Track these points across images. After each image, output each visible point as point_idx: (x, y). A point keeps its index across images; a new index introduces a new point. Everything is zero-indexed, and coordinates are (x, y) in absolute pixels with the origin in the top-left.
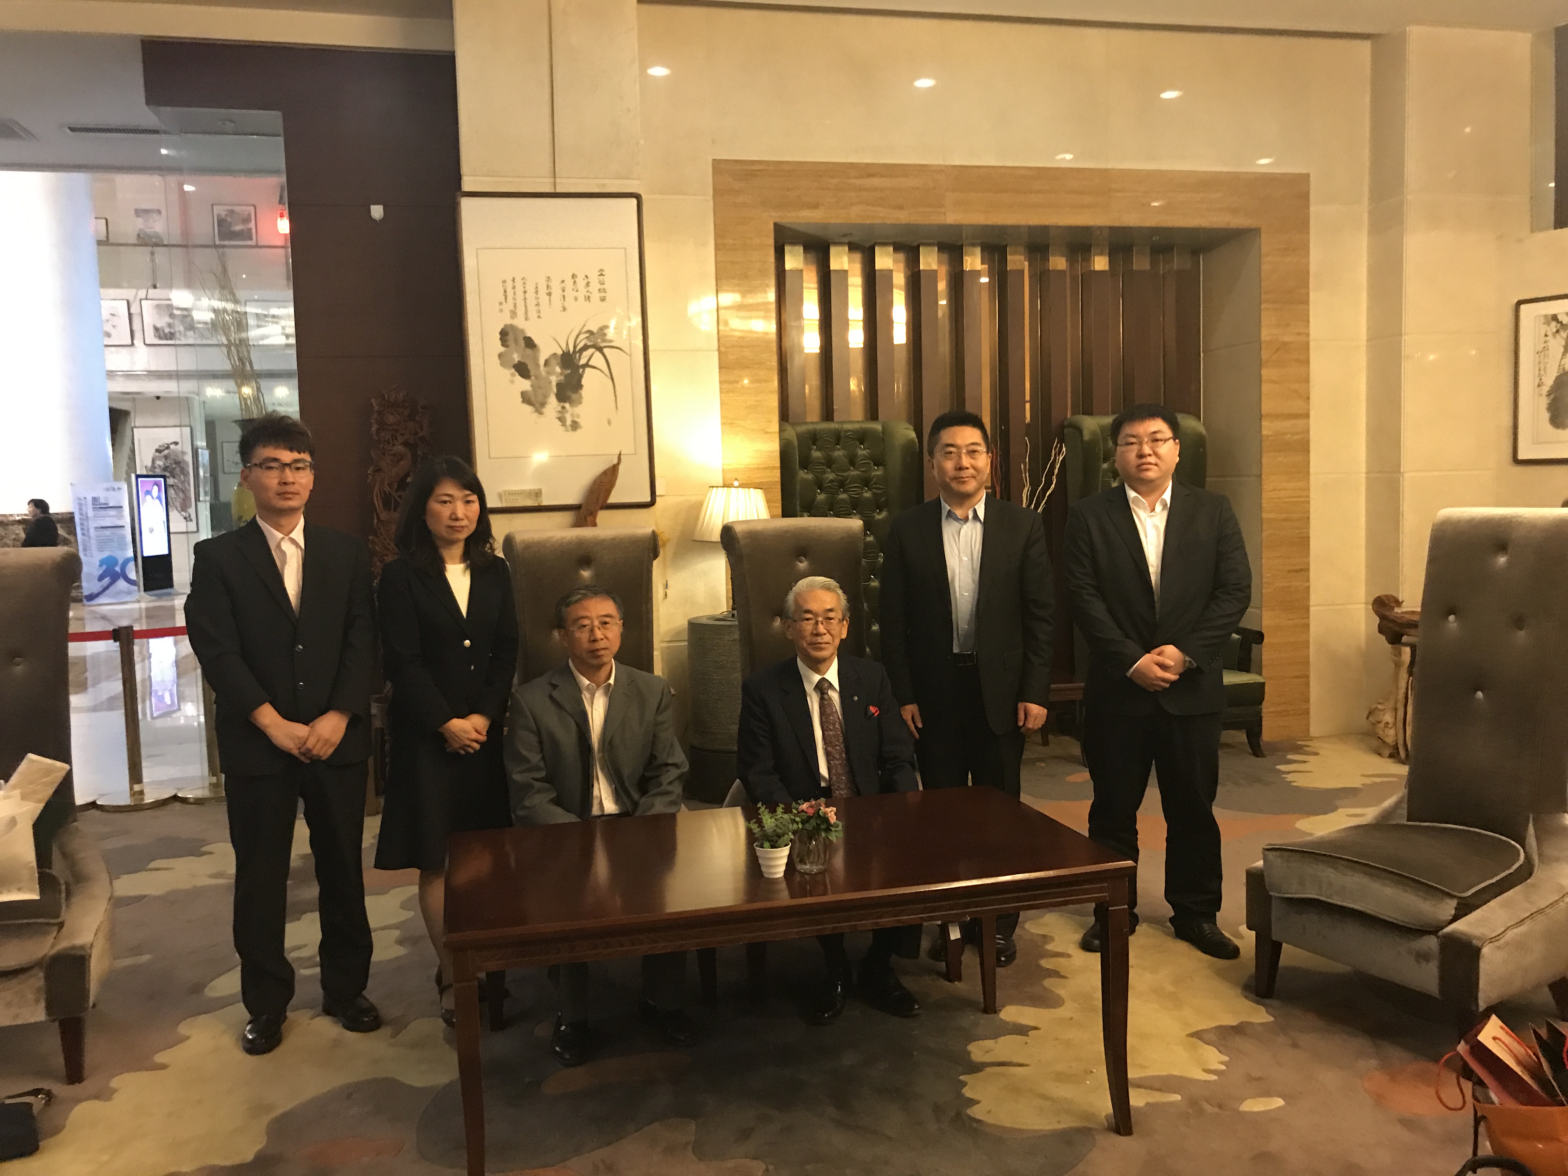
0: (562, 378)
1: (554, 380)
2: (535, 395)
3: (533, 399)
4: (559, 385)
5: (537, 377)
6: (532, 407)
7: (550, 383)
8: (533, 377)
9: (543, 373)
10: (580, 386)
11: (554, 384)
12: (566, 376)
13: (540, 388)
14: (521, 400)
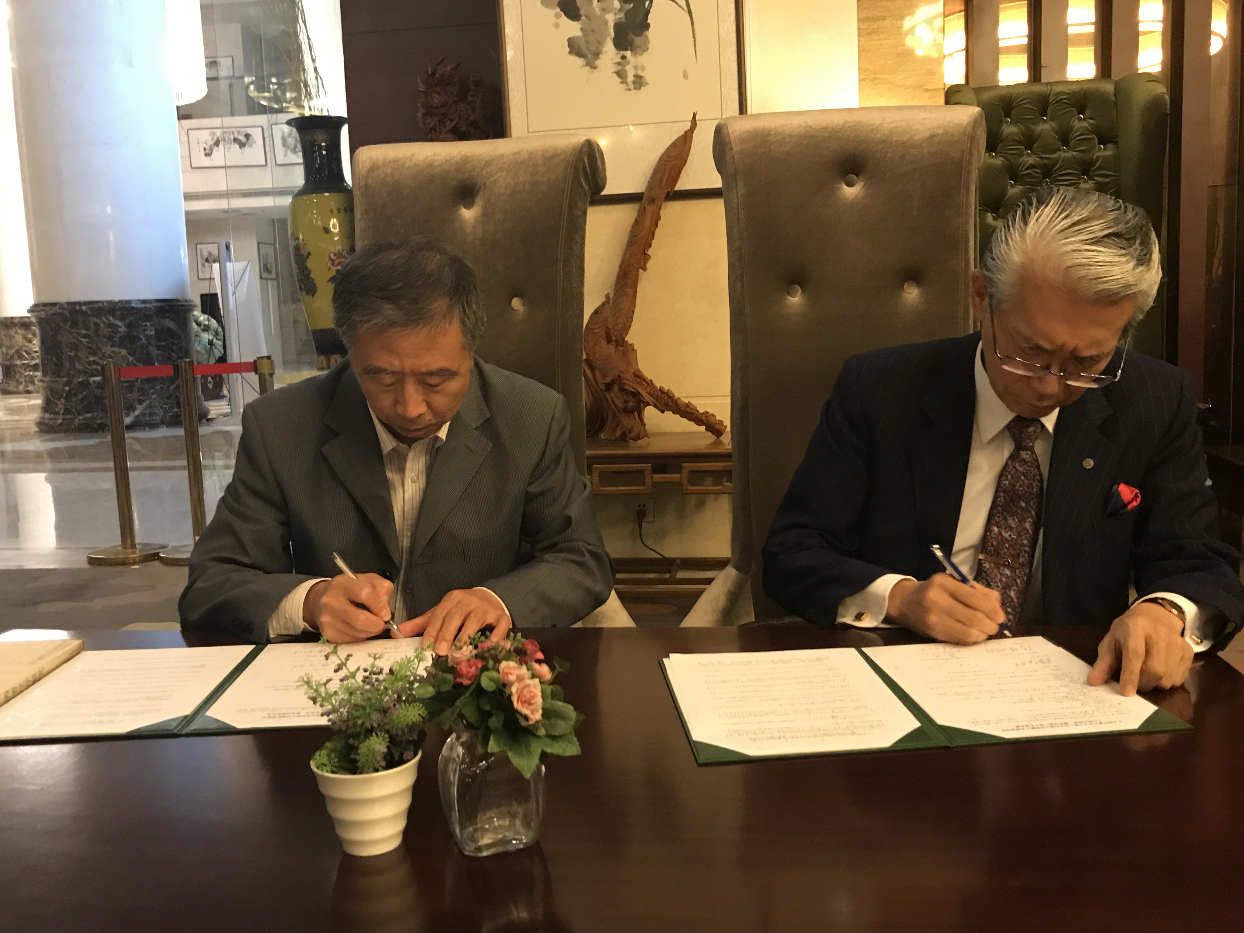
0: (622, 15)
1: (611, 19)
2: (587, 42)
3: (584, 47)
4: (618, 27)
5: (587, 17)
6: (582, 59)
7: (606, 23)
8: (583, 18)
9: (598, 11)
10: (647, 26)
11: (611, 24)
12: (627, 13)
13: (593, 31)
14: (568, 50)
